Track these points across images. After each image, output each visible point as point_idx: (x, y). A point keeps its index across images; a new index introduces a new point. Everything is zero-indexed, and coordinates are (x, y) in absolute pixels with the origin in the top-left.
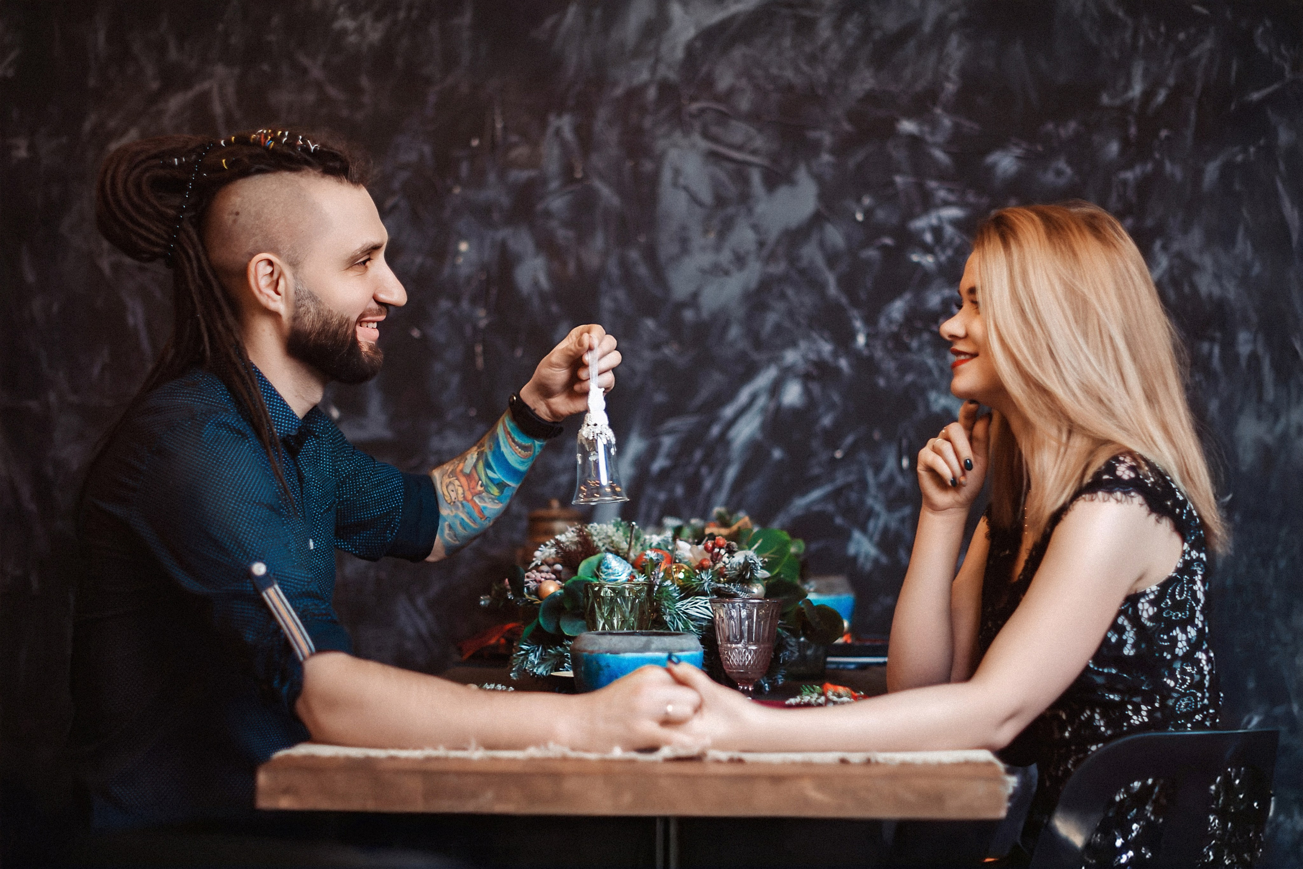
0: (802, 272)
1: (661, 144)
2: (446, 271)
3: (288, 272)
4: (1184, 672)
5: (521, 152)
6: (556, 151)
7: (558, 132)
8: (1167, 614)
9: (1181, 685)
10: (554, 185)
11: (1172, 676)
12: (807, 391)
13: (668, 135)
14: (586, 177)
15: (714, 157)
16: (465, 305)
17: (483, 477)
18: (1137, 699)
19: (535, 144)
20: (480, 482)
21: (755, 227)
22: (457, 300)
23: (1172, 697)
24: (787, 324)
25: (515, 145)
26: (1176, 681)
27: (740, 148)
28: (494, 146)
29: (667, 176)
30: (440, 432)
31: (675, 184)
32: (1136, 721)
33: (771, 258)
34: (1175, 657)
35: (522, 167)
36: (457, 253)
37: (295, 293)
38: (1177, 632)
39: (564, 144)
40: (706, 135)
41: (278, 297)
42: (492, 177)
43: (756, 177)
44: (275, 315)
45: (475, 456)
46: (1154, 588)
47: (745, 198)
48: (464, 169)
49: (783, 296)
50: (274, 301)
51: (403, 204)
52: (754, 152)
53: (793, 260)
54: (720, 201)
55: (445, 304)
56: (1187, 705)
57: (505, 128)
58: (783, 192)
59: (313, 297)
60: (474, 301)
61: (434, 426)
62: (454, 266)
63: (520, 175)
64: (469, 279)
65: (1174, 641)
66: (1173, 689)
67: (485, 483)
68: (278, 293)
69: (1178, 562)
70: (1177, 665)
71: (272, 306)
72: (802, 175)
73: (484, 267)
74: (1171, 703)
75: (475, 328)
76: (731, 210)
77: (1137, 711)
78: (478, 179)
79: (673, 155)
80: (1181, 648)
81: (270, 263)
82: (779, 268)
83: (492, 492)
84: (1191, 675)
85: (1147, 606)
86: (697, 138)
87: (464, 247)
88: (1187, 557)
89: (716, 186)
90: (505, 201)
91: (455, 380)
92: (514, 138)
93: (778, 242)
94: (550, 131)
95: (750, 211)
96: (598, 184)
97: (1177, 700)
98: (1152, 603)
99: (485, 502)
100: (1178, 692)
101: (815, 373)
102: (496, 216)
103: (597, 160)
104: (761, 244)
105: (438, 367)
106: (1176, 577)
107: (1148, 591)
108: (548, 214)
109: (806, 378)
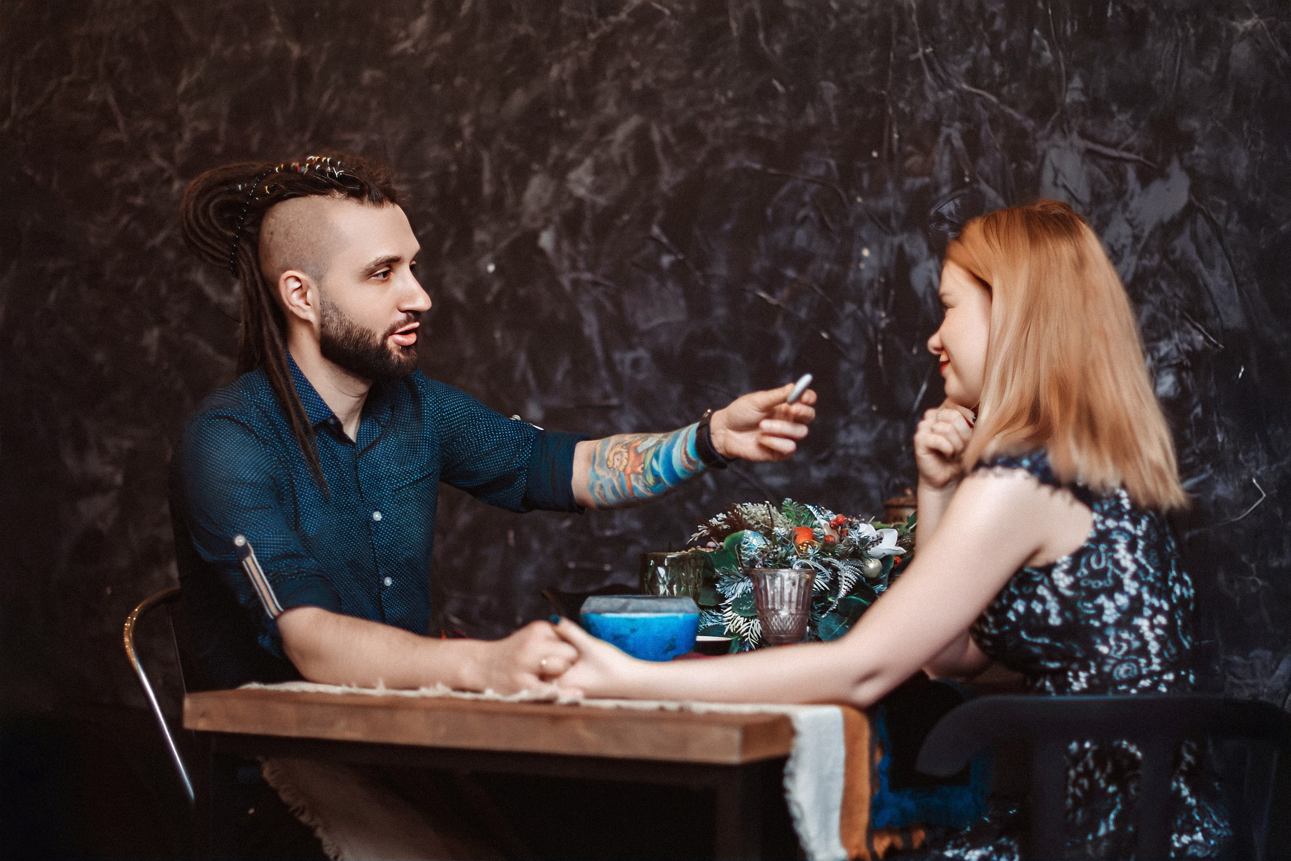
0: (1174, 264)
1: (1043, 145)
2: (851, 276)
3: (314, 287)
4: (1118, 639)
5: (915, 161)
6: (946, 158)
7: (948, 139)
8: (1086, 582)
9: (1116, 652)
10: (945, 190)
11: (1105, 642)
12: (1180, 381)
13: (1048, 138)
14: (974, 180)
15: (1090, 154)
16: (867, 307)
17: (648, 462)
18: (1075, 666)
19: (927, 153)
20: (643, 465)
21: (1130, 222)
22: (860, 304)
23: (1108, 664)
24: (1160, 315)
25: (911, 154)
26: (1110, 647)
27: (1115, 146)
28: (891, 157)
29: (1048, 176)
30: (846, 426)
31: (1055, 184)
32: (1076, 687)
33: (1146, 251)
34: (1105, 625)
35: (916, 175)
36: (860, 258)
37: (321, 304)
38: (1102, 600)
39: (953, 150)
40: (1083, 135)
41: (309, 307)
42: (890, 186)
43: (1131, 174)
44: (307, 322)
45: (654, 442)
46: (1065, 558)
47: (1120, 194)
48: (866, 180)
49: (1157, 289)
50: (304, 311)
51: (812, 214)
52: (1128, 149)
53: (1166, 253)
54: (1097, 198)
55: (850, 307)
56: (1127, 672)
57: (900, 140)
58: (1157, 186)
59: (336, 309)
60: (875, 304)
61: (841, 422)
62: (859, 270)
63: (913, 183)
64: (871, 284)
65: (1100, 609)
66: (1108, 656)
67: (646, 468)
68: (307, 304)
69: (1090, 533)
70: (1111, 633)
71: (302, 315)
72: (1175, 168)
73: (884, 272)
74: (1107, 669)
75: (876, 329)
76: (1108, 207)
77: (1076, 678)
78: (877, 191)
79: (1053, 154)
80: (1110, 615)
81: (298, 279)
82: (1153, 262)
83: (647, 478)
84: (1128, 642)
85: (1061, 575)
86: (1075, 137)
87: (866, 252)
88: (1100, 526)
89: (1093, 183)
90: (901, 207)
91: (859, 377)
92: (909, 148)
93: (1152, 235)
94: (941, 139)
95: (1126, 206)
96: (984, 187)
97: (1114, 666)
98: (1069, 572)
99: (638, 483)
100: (1112, 658)
101: (1187, 362)
102: (894, 223)
103: (983, 164)
104: (1136, 238)
105: (845, 366)
106: (1088, 546)
107: (1059, 561)
108: (940, 218)
109: (1179, 369)
